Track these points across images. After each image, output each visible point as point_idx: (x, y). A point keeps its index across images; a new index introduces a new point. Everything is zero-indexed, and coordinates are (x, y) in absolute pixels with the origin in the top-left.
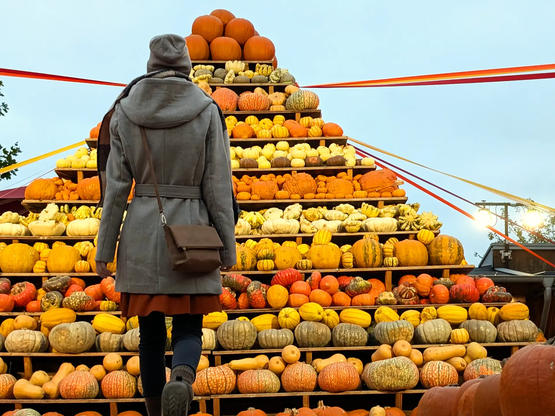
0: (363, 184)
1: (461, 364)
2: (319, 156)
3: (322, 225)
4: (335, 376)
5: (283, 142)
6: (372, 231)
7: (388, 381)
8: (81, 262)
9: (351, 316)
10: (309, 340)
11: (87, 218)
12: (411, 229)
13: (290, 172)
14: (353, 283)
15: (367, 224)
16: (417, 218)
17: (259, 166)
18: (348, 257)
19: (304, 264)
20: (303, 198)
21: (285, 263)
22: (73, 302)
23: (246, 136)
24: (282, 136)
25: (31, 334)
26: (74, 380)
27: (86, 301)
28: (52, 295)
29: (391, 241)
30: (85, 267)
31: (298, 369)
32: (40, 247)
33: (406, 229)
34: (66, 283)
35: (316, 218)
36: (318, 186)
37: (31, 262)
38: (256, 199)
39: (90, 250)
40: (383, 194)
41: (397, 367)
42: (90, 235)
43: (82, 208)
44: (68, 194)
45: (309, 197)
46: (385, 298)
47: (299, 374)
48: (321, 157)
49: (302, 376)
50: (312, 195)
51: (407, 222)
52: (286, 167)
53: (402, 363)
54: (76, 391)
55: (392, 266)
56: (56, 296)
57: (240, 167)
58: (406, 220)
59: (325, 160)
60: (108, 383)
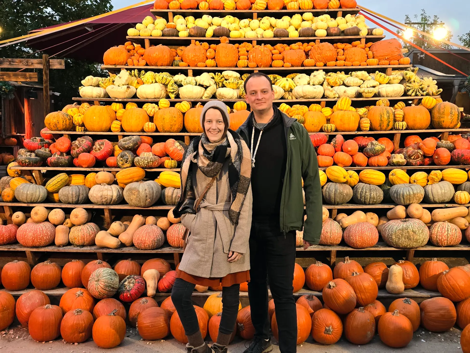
0: (374, 53)
1: (465, 225)
2: (338, 26)
3: (343, 91)
4: (360, 238)
5: (308, 13)
6: (383, 97)
7: (405, 243)
8: (148, 124)
9: (369, 177)
10: (335, 200)
11: (152, 82)
12: (416, 95)
13: (314, 41)
14: (370, 146)
15: (380, 90)
16: (421, 85)
17: (289, 36)
18: (366, 123)
19: (329, 128)
20: (325, 65)
21: (313, 126)
22: (142, 163)
23: (278, 8)
24: (308, 8)
25: (109, 190)
26: (144, 235)
27: (153, 162)
28: (126, 155)
29: (400, 105)
30: (152, 128)
31: (328, 228)
32: (116, 107)
33: (412, 95)
34: (137, 144)
35: (337, 85)
36: (338, 53)
37: (109, 122)
38: (288, 67)
39: (156, 112)
40: (392, 62)
41: (413, 231)
42: (155, 98)
43: (149, 73)
44: (138, 59)
45: (331, 65)
46: (398, 160)
47: (329, 233)
48: (339, 27)
49: (331, 234)
50: (333, 63)
51: (413, 89)
52: (312, 36)
53: (418, 229)
54: (146, 245)
55: (402, 130)
56: (129, 155)
57: (274, 37)
58: (412, 87)
59: (343, 30)
60: (171, 235)
